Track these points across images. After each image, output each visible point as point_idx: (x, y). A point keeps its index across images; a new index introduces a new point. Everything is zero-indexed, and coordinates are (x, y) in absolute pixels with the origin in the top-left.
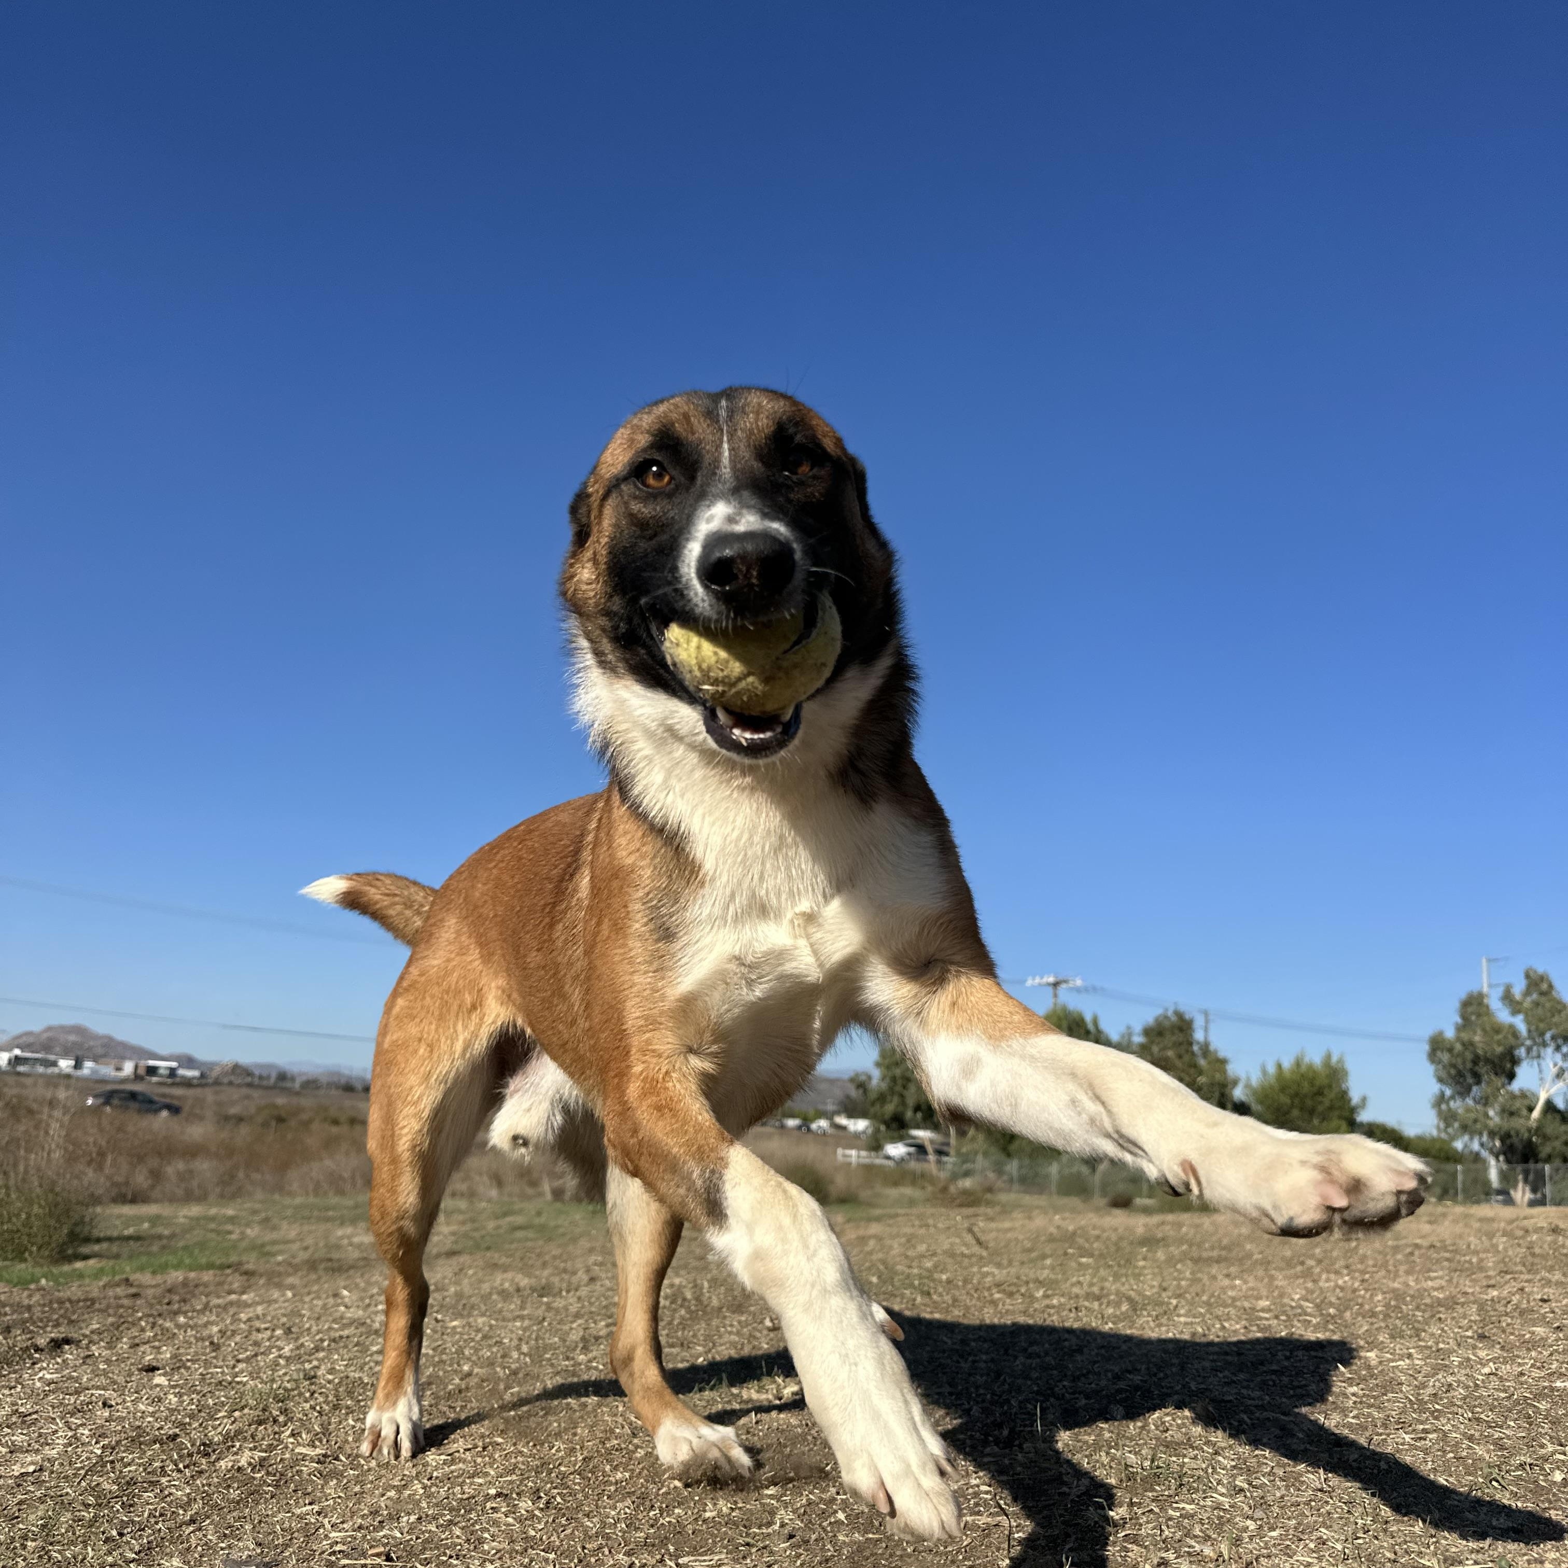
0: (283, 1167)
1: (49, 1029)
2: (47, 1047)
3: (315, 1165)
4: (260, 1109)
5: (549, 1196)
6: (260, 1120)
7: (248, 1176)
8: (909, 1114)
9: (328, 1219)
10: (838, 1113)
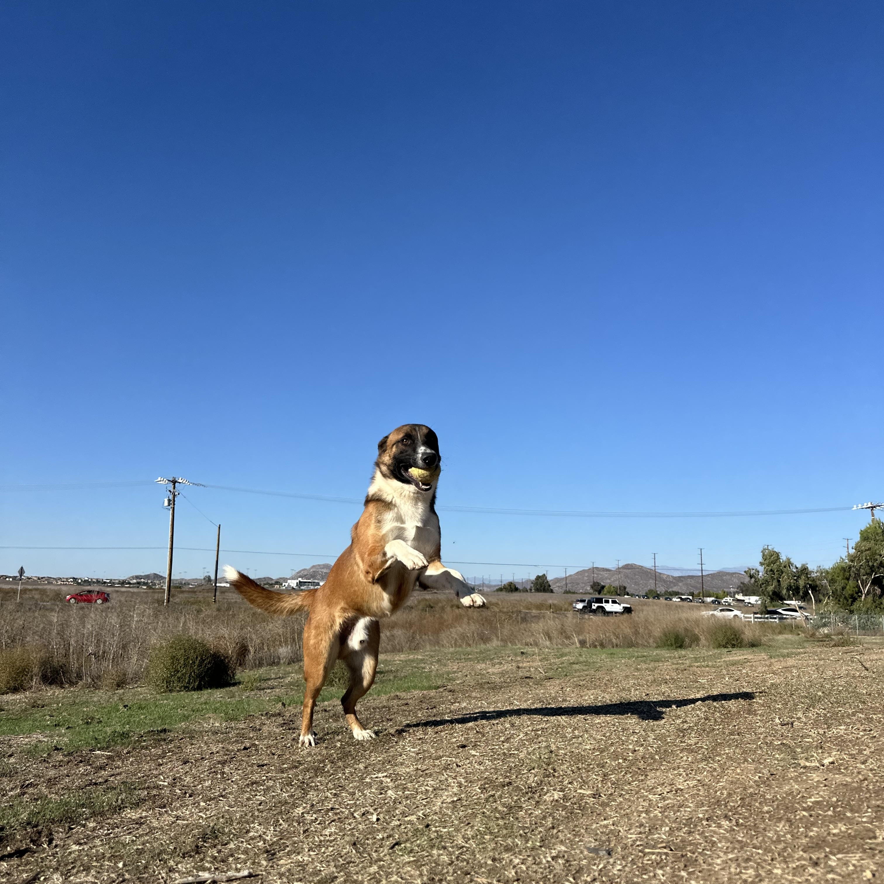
0: (437, 632)
1: (313, 567)
2: (313, 576)
3: (453, 630)
4: (419, 602)
5: (578, 645)
6: (420, 607)
7: (421, 638)
8: (784, 592)
9: (470, 660)
10: (738, 593)
